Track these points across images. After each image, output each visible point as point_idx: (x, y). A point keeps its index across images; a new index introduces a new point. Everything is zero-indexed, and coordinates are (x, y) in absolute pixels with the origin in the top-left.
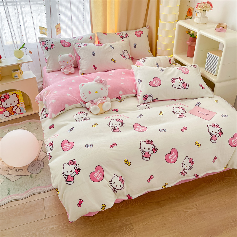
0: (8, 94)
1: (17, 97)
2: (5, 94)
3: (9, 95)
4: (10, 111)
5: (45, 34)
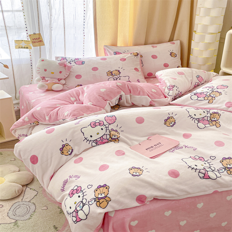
5: (24, 48)
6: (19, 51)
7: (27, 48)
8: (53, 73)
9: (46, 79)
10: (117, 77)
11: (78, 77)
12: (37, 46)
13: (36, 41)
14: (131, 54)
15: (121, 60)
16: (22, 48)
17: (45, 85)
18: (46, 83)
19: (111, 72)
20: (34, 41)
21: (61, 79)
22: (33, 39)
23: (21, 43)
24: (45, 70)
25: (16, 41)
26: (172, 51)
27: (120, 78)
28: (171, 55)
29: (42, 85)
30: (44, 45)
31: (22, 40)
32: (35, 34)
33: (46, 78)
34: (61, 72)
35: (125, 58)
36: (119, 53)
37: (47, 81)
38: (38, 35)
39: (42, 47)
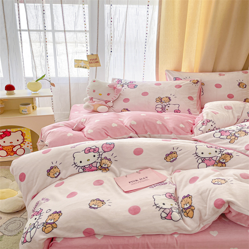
0: (9, 130)
1: (22, 135)
2: (4, 130)
3: (10, 132)
4: (9, 151)
5: (83, 67)
6: (78, 70)
7: (86, 68)
8: (100, 95)
9: (94, 100)
10: (166, 105)
11: (126, 100)
12: (93, 67)
13: (93, 61)
14: (190, 81)
15: (176, 86)
16: (81, 67)
17: (91, 106)
18: (92, 104)
19: (161, 99)
20: (91, 61)
21: (108, 102)
22: (90, 60)
23: (81, 63)
24: (94, 91)
25: (76, 61)
26: (241, 81)
27: (168, 105)
28: (239, 85)
29: (87, 105)
30: (100, 66)
31: (82, 60)
32: (92, 54)
33: (94, 98)
34: (108, 94)
35: (181, 85)
36: (179, 79)
37: (94, 102)
38: (95, 56)
39: (98, 68)
